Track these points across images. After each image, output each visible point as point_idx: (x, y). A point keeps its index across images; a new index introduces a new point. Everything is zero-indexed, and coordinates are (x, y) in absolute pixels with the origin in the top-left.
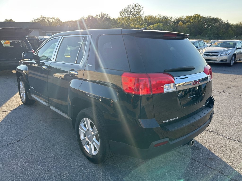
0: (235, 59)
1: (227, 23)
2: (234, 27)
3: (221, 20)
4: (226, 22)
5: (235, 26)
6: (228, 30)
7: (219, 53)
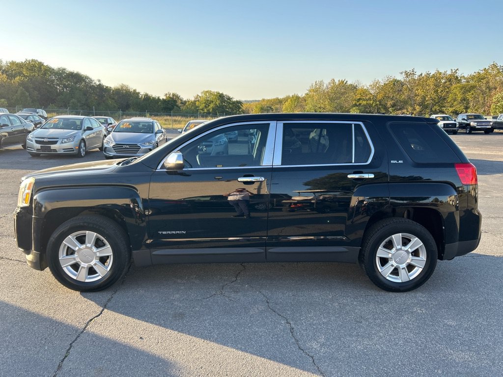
0: (85, 145)
1: (100, 84)
2: (113, 94)
3: (87, 77)
4: (98, 83)
5: (113, 91)
6: (104, 98)
7: (58, 138)
